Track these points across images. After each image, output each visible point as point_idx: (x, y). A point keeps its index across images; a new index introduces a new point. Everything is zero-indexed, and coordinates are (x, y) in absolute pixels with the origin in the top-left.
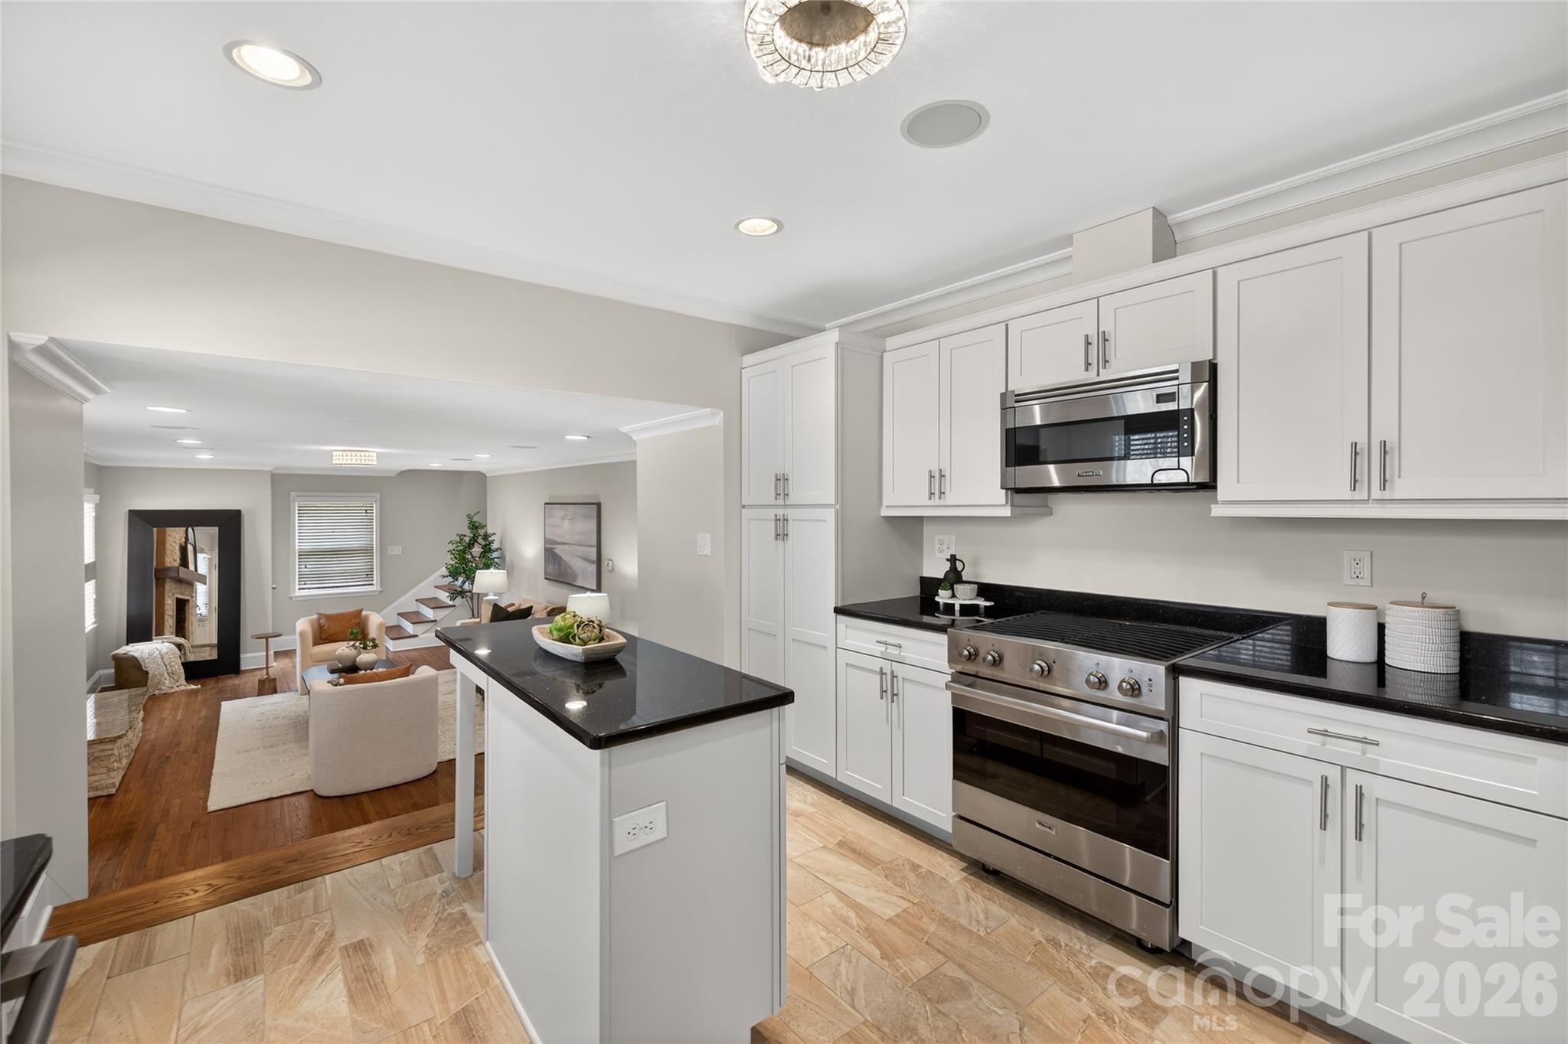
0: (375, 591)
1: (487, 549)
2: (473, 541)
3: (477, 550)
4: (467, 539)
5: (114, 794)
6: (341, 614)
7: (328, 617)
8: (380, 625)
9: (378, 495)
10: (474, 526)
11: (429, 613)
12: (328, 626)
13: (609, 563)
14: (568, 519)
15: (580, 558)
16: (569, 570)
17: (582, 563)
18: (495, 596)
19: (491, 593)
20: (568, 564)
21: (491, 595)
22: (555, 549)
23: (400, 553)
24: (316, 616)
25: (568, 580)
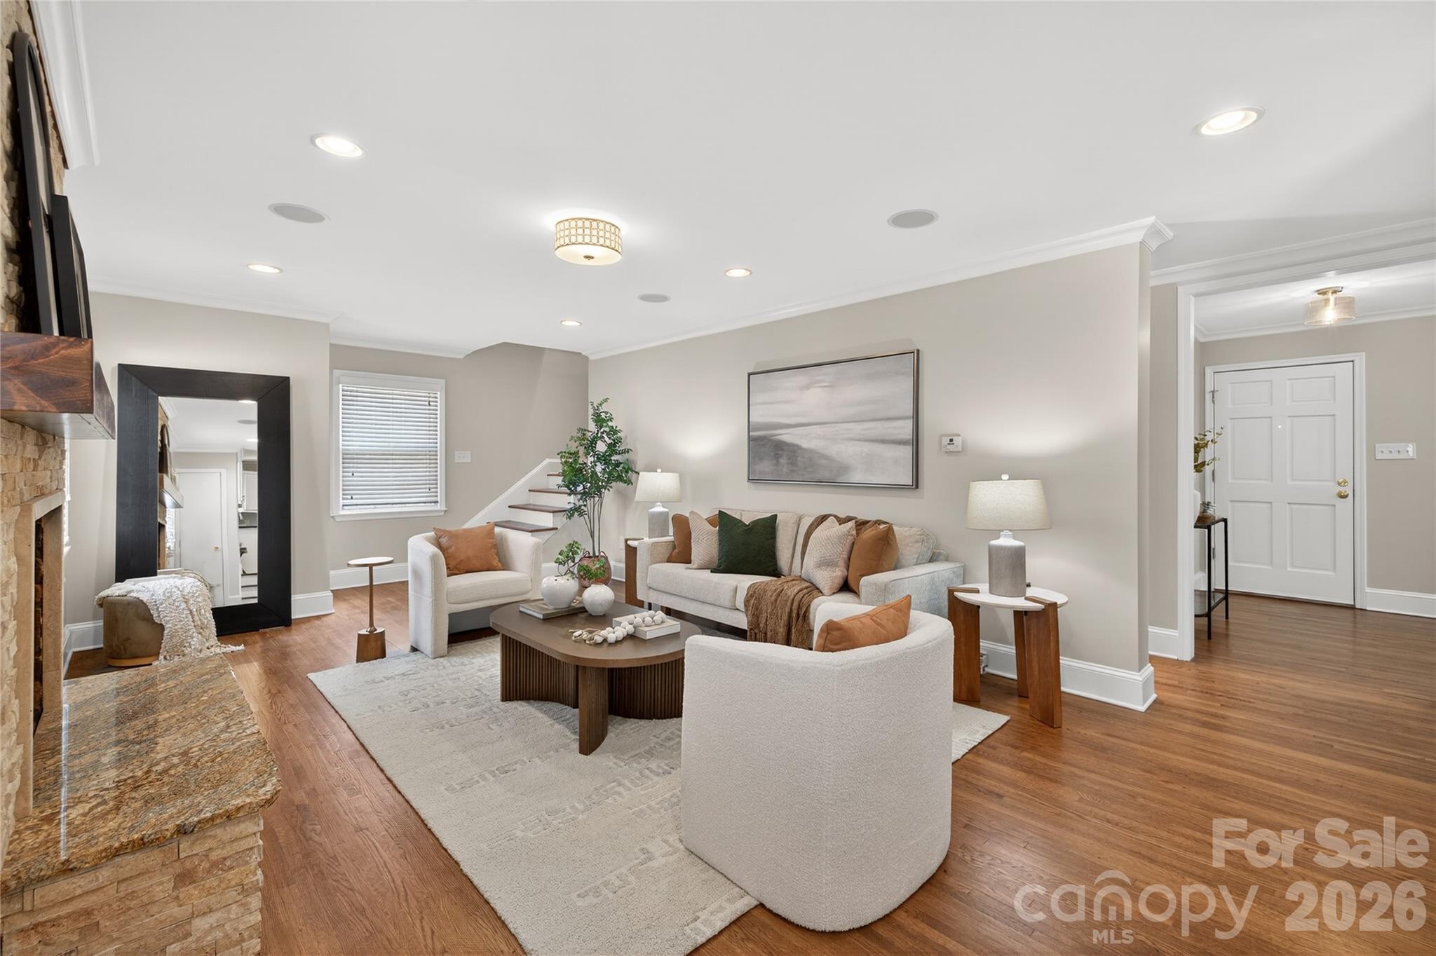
0: (439, 511)
1: (611, 451)
4: (590, 436)
6: (469, 531)
7: (448, 535)
10: (600, 418)
13: (951, 440)
14: (820, 387)
15: (859, 440)
16: (823, 462)
17: (866, 448)
18: (663, 507)
19: (659, 503)
20: (819, 453)
21: (659, 505)
22: (780, 435)
23: (469, 461)
24: (433, 533)
25: (818, 476)
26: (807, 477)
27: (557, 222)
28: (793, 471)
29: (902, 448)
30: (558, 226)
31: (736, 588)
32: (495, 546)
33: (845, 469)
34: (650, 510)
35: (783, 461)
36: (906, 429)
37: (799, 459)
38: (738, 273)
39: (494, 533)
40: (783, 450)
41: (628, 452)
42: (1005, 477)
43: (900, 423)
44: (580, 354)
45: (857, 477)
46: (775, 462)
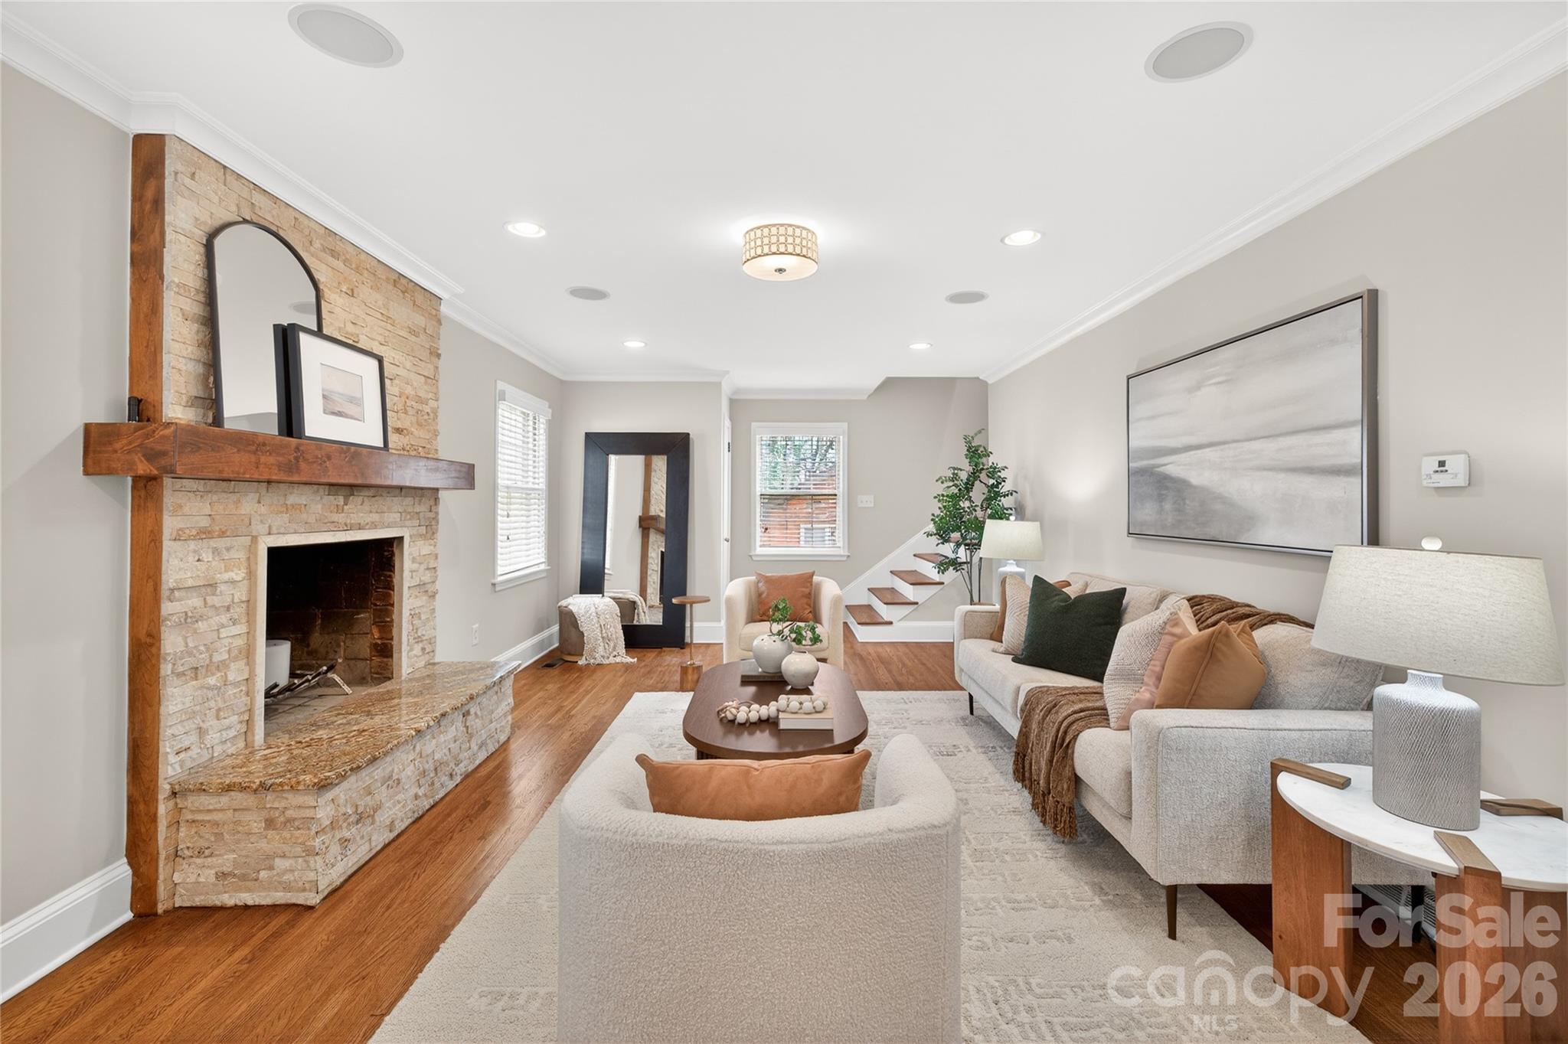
0: (841, 556)
1: (994, 494)
2: (974, 476)
3: (978, 493)
4: (964, 476)
5: (311, 908)
6: (786, 578)
7: (769, 581)
8: (837, 601)
9: (845, 425)
10: (976, 454)
11: (908, 591)
12: (768, 595)
13: (1442, 464)
14: (1215, 384)
15: (1270, 469)
17: (1283, 483)
18: (1018, 566)
19: (1012, 561)
21: (1011, 564)
22: (1163, 465)
23: (872, 505)
24: (754, 577)
27: (745, 232)
29: (1342, 481)
30: (747, 235)
31: (1019, 688)
32: (808, 596)
33: (1250, 519)
34: (1001, 569)
35: (1168, 506)
36: (1352, 445)
39: (812, 581)
41: (1012, 494)
42: (1432, 544)
43: (1337, 435)
44: (978, 378)
45: (1268, 535)
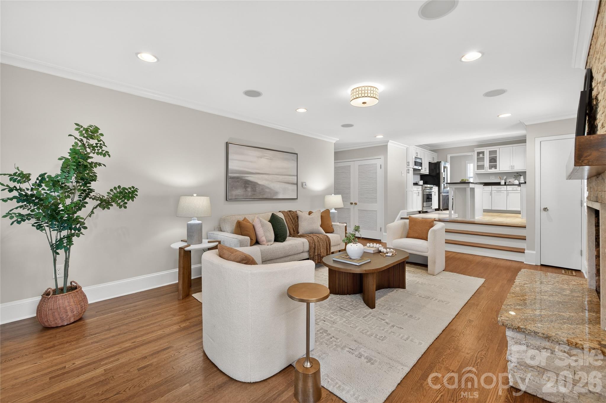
16: (267, 190)
20: (266, 186)
25: (265, 196)
26: (261, 197)
28: (254, 194)
37: (256, 188)
38: (302, 110)
40: (248, 184)
46: (244, 190)
